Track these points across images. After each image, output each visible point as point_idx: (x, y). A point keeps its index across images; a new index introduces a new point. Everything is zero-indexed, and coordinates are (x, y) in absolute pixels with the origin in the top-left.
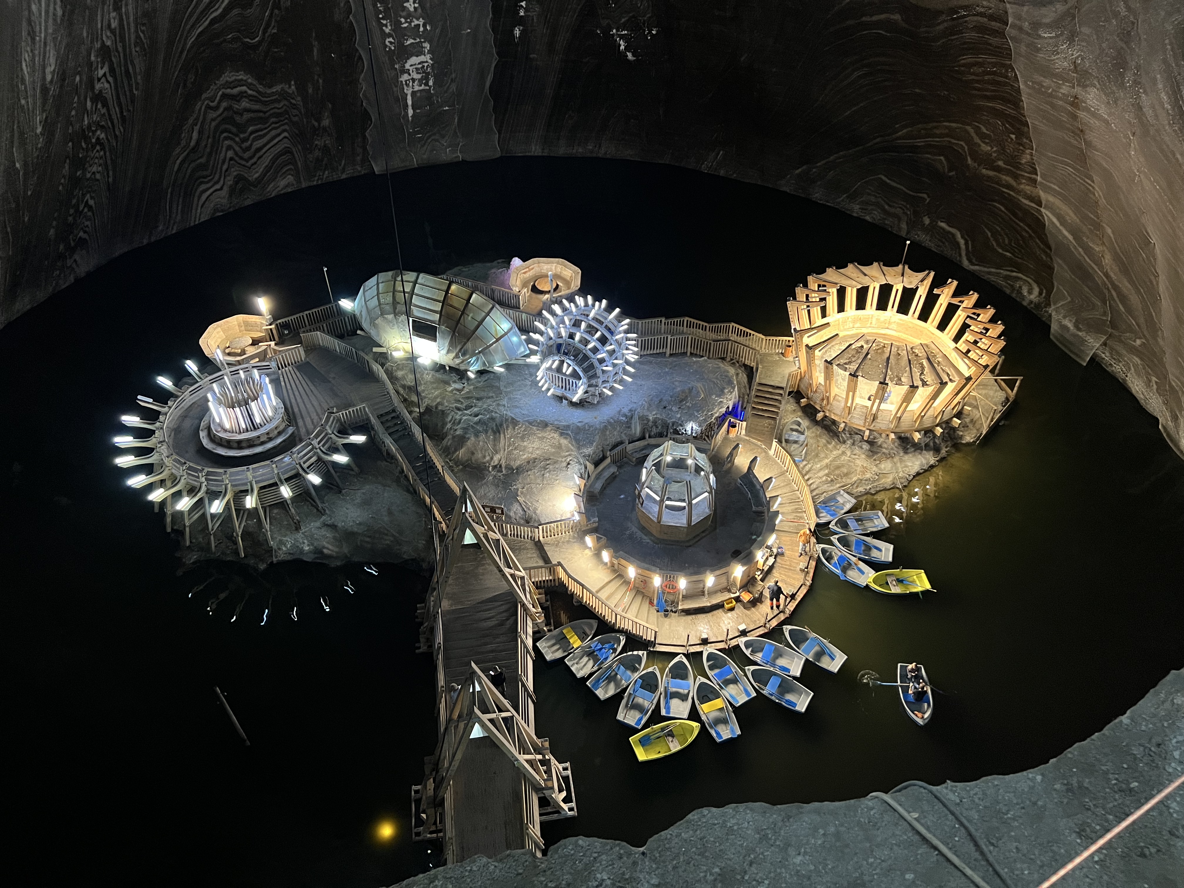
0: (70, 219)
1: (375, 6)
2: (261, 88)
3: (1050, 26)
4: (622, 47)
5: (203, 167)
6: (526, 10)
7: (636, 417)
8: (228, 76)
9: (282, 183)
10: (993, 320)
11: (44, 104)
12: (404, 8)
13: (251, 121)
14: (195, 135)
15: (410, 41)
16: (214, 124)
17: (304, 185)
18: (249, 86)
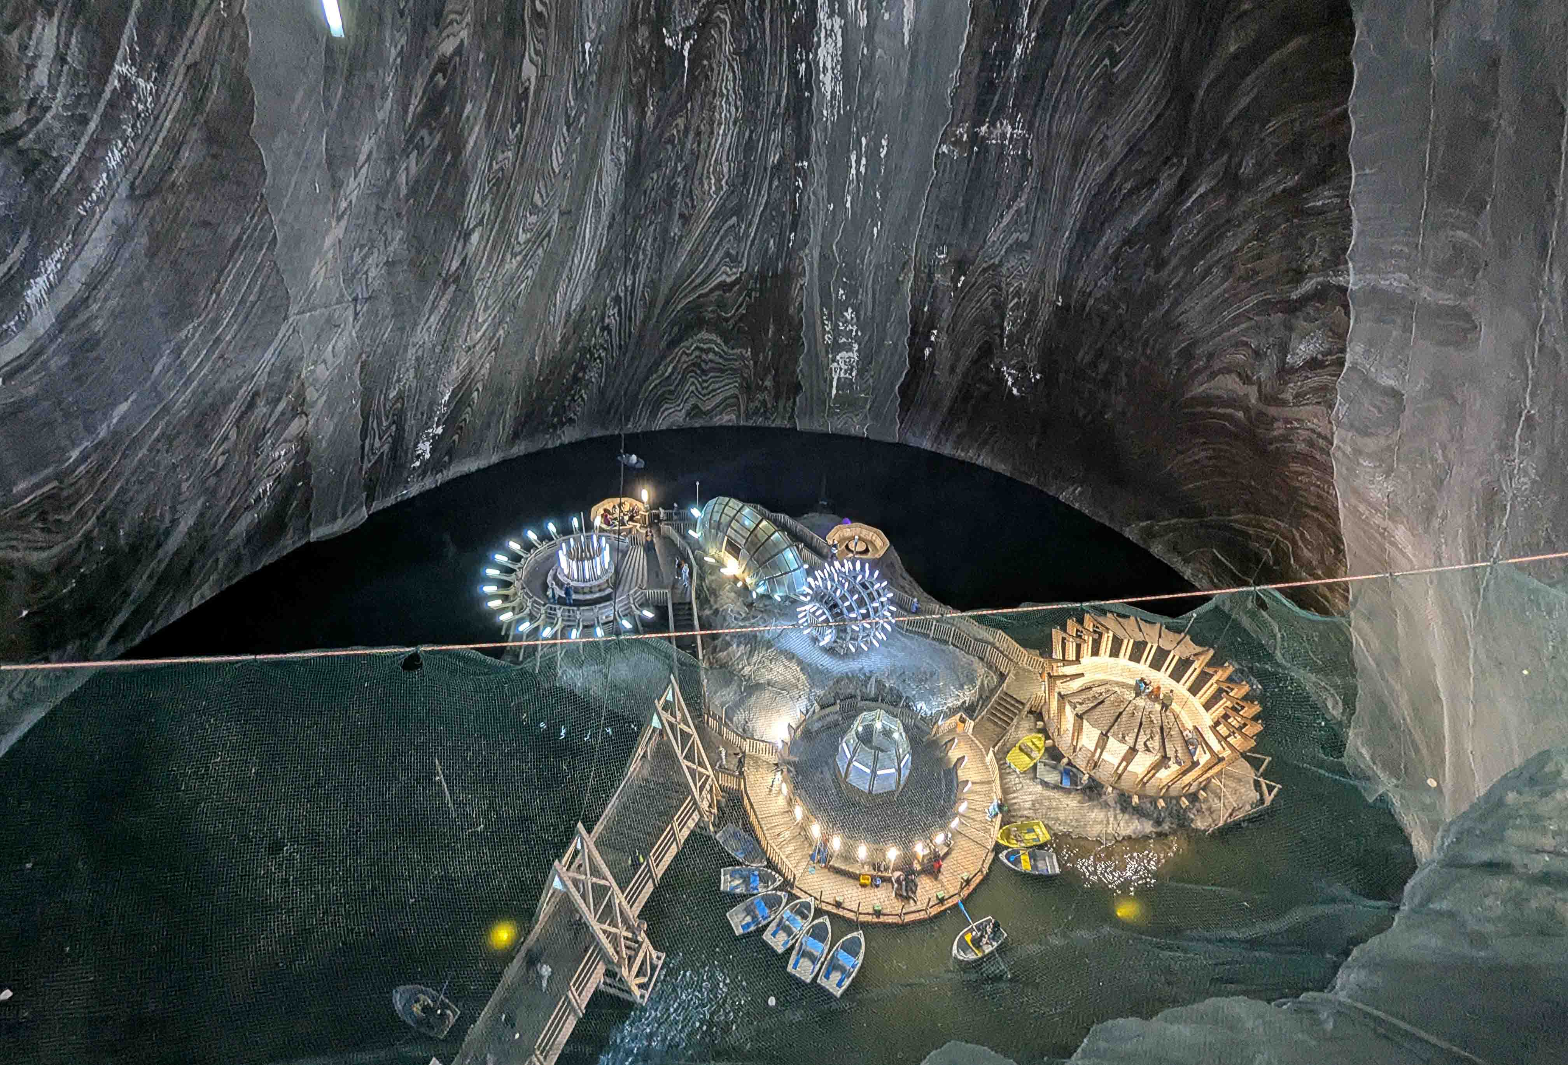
0: (567, 403)
1: (822, 310)
2: (725, 349)
3: (1369, 456)
4: (1009, 383)
5: (671, 392)
6: (937, 337)
7: (873, 680)
8: (704, 335)
9: (726, 418)
10: (1255, 718)
11: (565, 324)
12: (844, 316)
13: (713, 369)
14: (670, 370)
15: (844, 340)
16: (685, 366)
17: (742, 423)
18: (717, 345)
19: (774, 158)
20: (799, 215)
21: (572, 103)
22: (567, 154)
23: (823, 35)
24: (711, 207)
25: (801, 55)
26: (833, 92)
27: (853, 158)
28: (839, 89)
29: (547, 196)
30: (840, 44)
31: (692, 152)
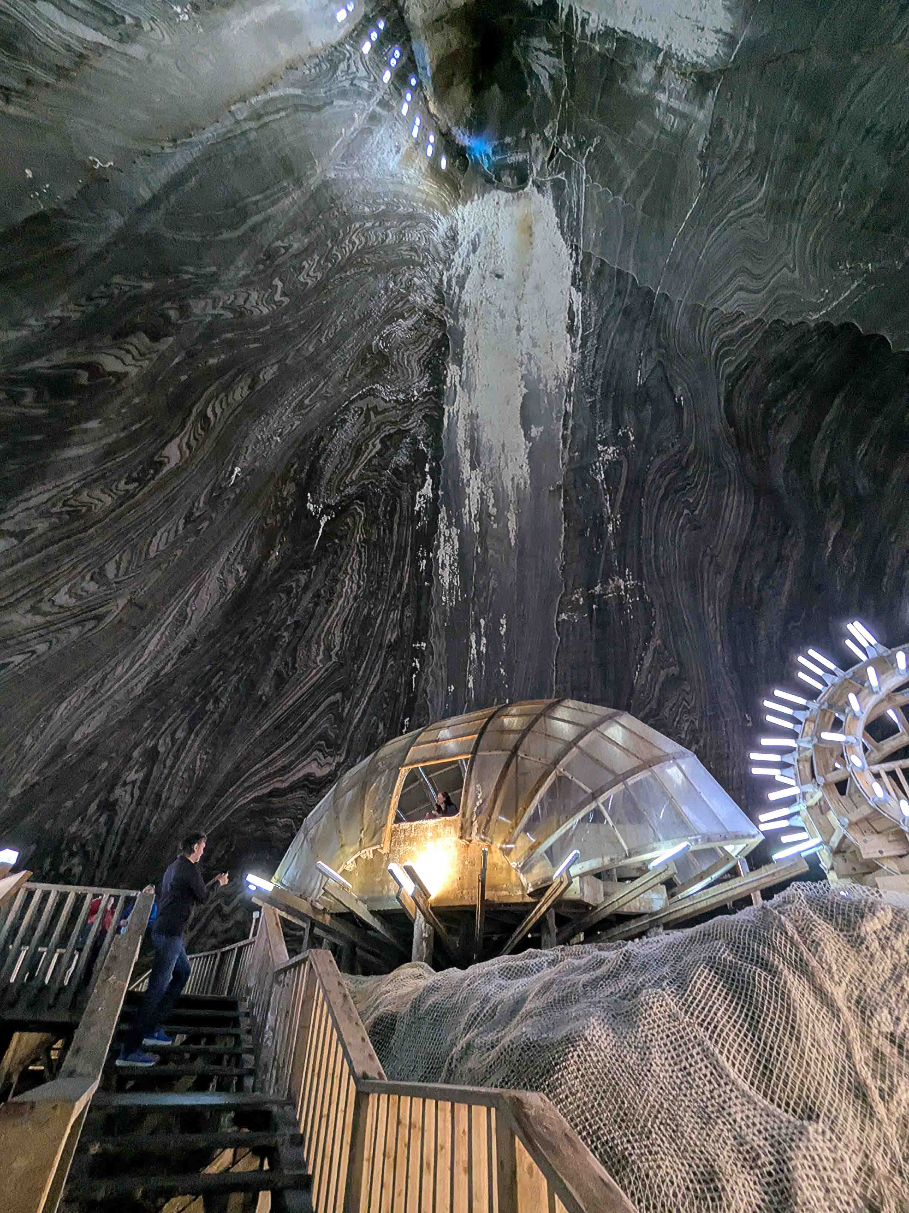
19: (391, 636)
20: (415, 697)
21: (201, 505)
22: (173, 546)
23: (442, 540)
24: (315, 676)
25: (422, 552)
26: (451, 583)
27: (473, 638)
28: (457, 582)
29: (126, 573)
30: (457, 546)
31: (306, 610)
